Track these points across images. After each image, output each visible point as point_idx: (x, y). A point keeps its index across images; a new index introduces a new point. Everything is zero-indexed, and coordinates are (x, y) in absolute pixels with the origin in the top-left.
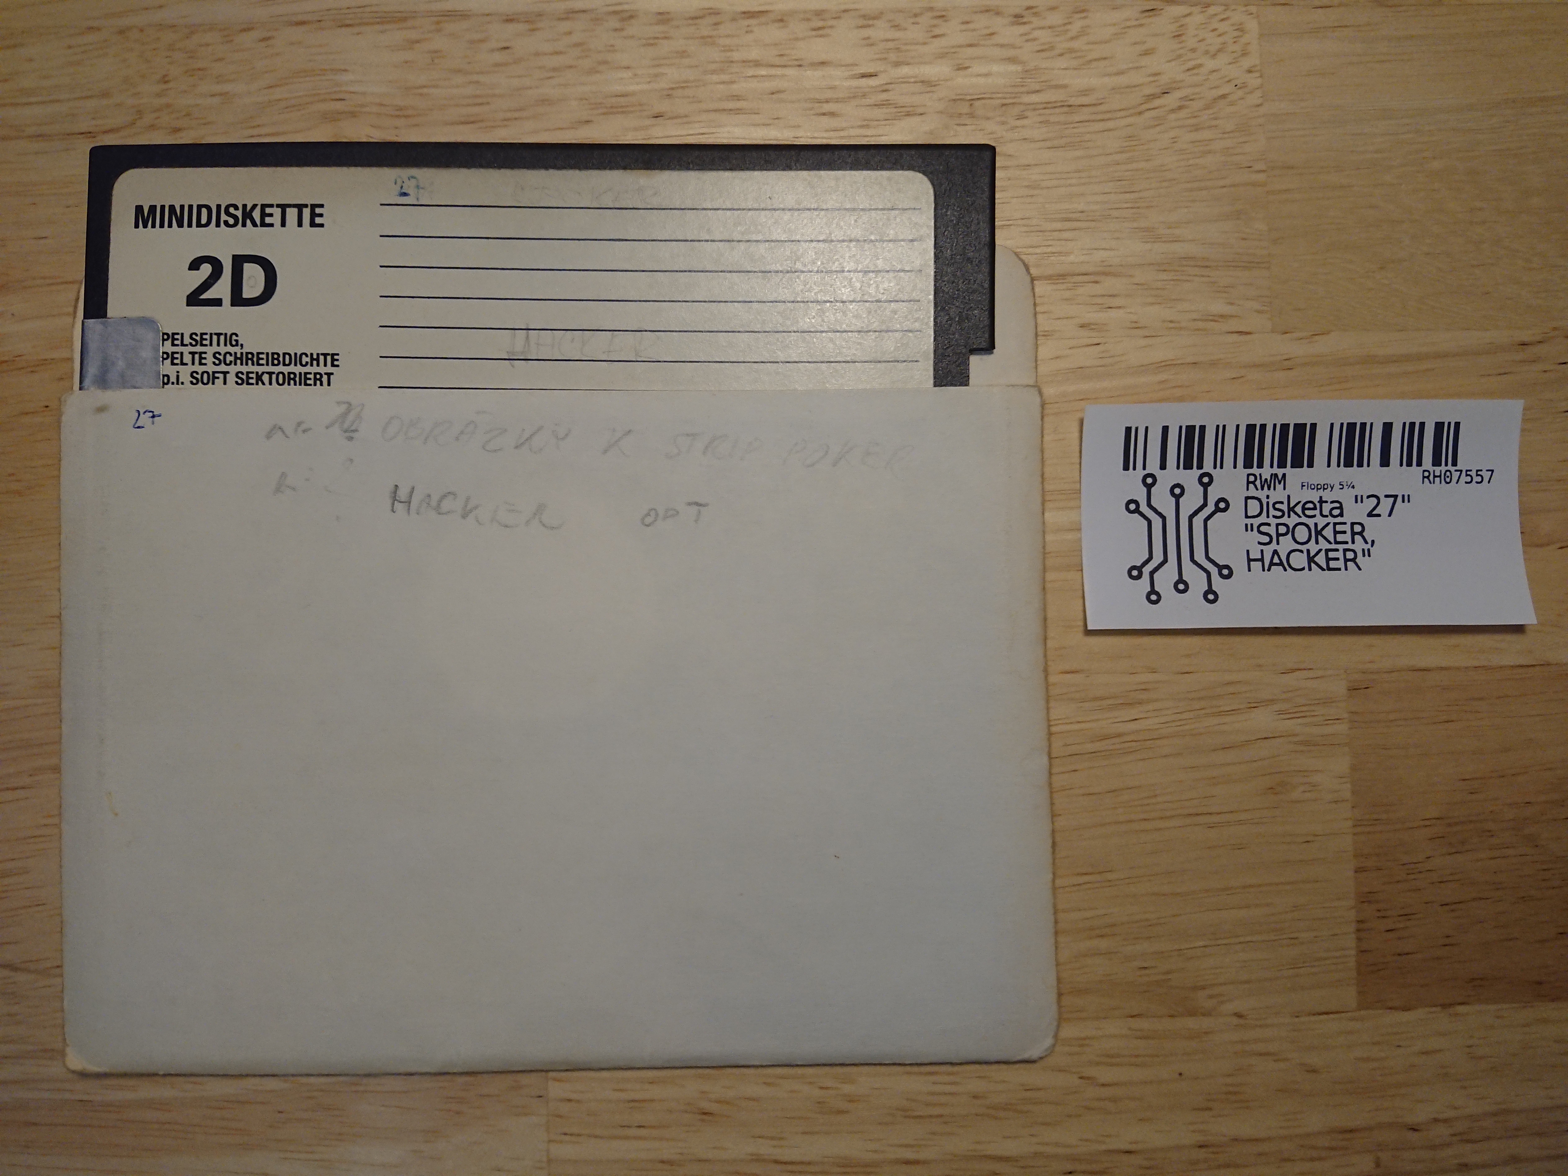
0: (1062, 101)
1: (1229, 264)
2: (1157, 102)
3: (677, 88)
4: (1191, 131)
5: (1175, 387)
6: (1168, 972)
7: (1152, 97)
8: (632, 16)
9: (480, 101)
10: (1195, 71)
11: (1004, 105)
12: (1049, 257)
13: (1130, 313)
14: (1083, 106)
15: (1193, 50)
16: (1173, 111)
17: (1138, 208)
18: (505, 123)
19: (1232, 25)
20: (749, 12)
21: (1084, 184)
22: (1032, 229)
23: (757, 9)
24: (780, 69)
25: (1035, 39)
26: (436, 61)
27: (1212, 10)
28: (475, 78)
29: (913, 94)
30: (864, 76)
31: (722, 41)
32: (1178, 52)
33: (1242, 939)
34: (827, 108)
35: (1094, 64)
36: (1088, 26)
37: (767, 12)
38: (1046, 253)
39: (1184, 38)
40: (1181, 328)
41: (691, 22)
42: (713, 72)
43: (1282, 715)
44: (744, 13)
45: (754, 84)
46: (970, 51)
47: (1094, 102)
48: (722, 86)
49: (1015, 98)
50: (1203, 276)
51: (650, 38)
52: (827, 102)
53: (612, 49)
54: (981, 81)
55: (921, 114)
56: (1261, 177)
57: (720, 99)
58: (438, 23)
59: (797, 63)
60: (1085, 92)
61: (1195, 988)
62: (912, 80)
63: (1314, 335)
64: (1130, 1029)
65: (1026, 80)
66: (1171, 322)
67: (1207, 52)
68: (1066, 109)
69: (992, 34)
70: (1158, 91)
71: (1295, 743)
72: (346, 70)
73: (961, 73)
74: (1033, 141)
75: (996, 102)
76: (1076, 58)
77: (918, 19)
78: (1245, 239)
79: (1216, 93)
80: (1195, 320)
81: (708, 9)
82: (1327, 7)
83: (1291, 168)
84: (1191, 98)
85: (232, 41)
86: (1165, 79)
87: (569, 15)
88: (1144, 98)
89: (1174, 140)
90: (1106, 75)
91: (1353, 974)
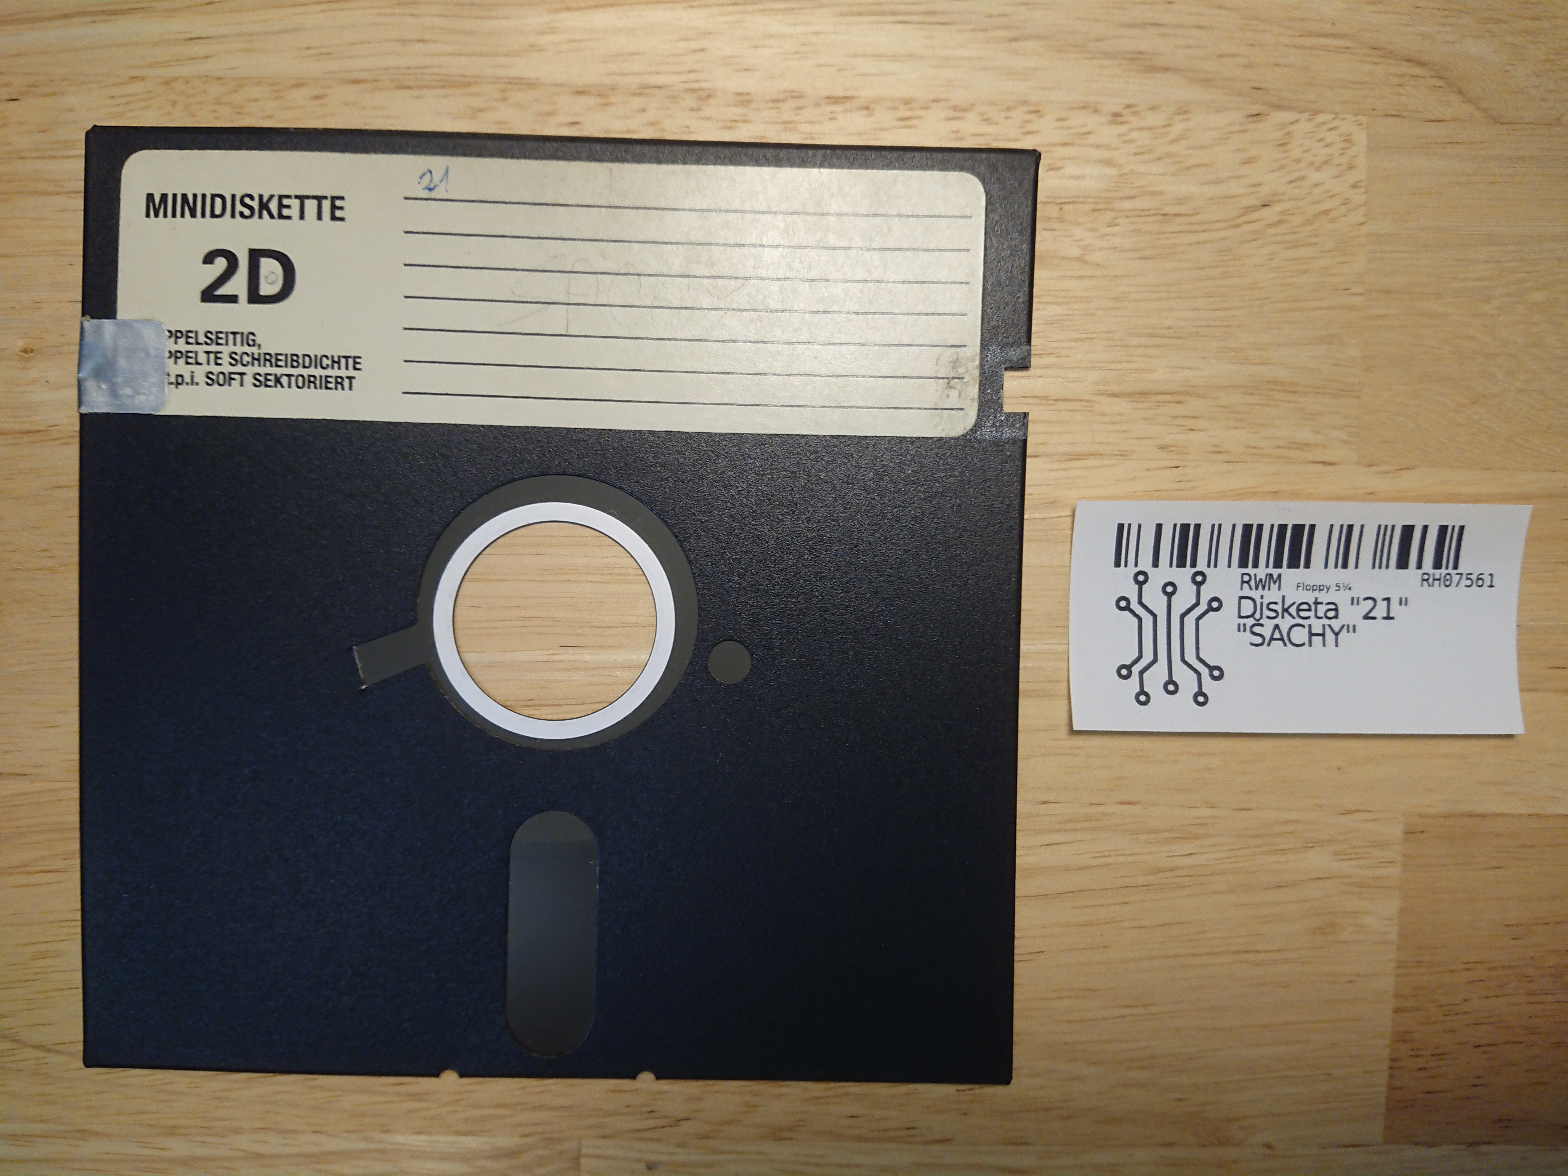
0: (1156, 209)
1: (1318, 390)
2: (1256, 215)
4: (1288, 248)
6: (1203, 1104)
7: (1250, 209)
8: (710, 96)
10: (1298, 184)
11: (1095, 210)
12: (1131, 373)
13: (1212, 436)
14: (1178, 215)
15: (1298, 161)
16: (1271, 225)
17: (1228, 326)
19: (1340, 136)
20: (834, 97)
21: (1173, 298)
22: (1115, 343)
23: (842, 94)
27: (1321, 118)
31: (804, 127)
32: (1281, 162)
35: (1192, 171)
36: (1190, 130)
37: (853, 97)
38: (1128, 370)
39: (1289, 147)
40: (1263, 455)
41: (772, 105)
43: (1336, 856)
44: (828, 98)
46: (1064, 151)
47: (1192, 212)
49: (1107, 203)
50: (1289, 402)
51: (728, 120)
54: (1071, 183)
56: (1358, 300)
58: (504, 91)
60: (1181, 200)
61: (1229, 1120)
63: (1399, 469)
64: (1162, 1157)
65: (1120, 185)
66: (1254, 448)
67: (1312, 164)
68: (1159, 218)
69: (1089, 133)
70: (1258, 202)
71: (1347, 884)
73: (1052, 173)
74: (1123, 251)
75: (1088, 207)
76: (1174, 163)
77: (1011, 113)
78: (1336, 365)
79: (1318, 208)
80: (1278, 447)
81: (790, 91)
82: (1439, 121)
83: (1389, 292)
84: (1290, 212)
85: (282, 97)
86: (1265, 190)
87: (643, 90)
88: (1243, 210)
89: (1271, 256)
90: (1204, 183)
91: (1382, 1109)
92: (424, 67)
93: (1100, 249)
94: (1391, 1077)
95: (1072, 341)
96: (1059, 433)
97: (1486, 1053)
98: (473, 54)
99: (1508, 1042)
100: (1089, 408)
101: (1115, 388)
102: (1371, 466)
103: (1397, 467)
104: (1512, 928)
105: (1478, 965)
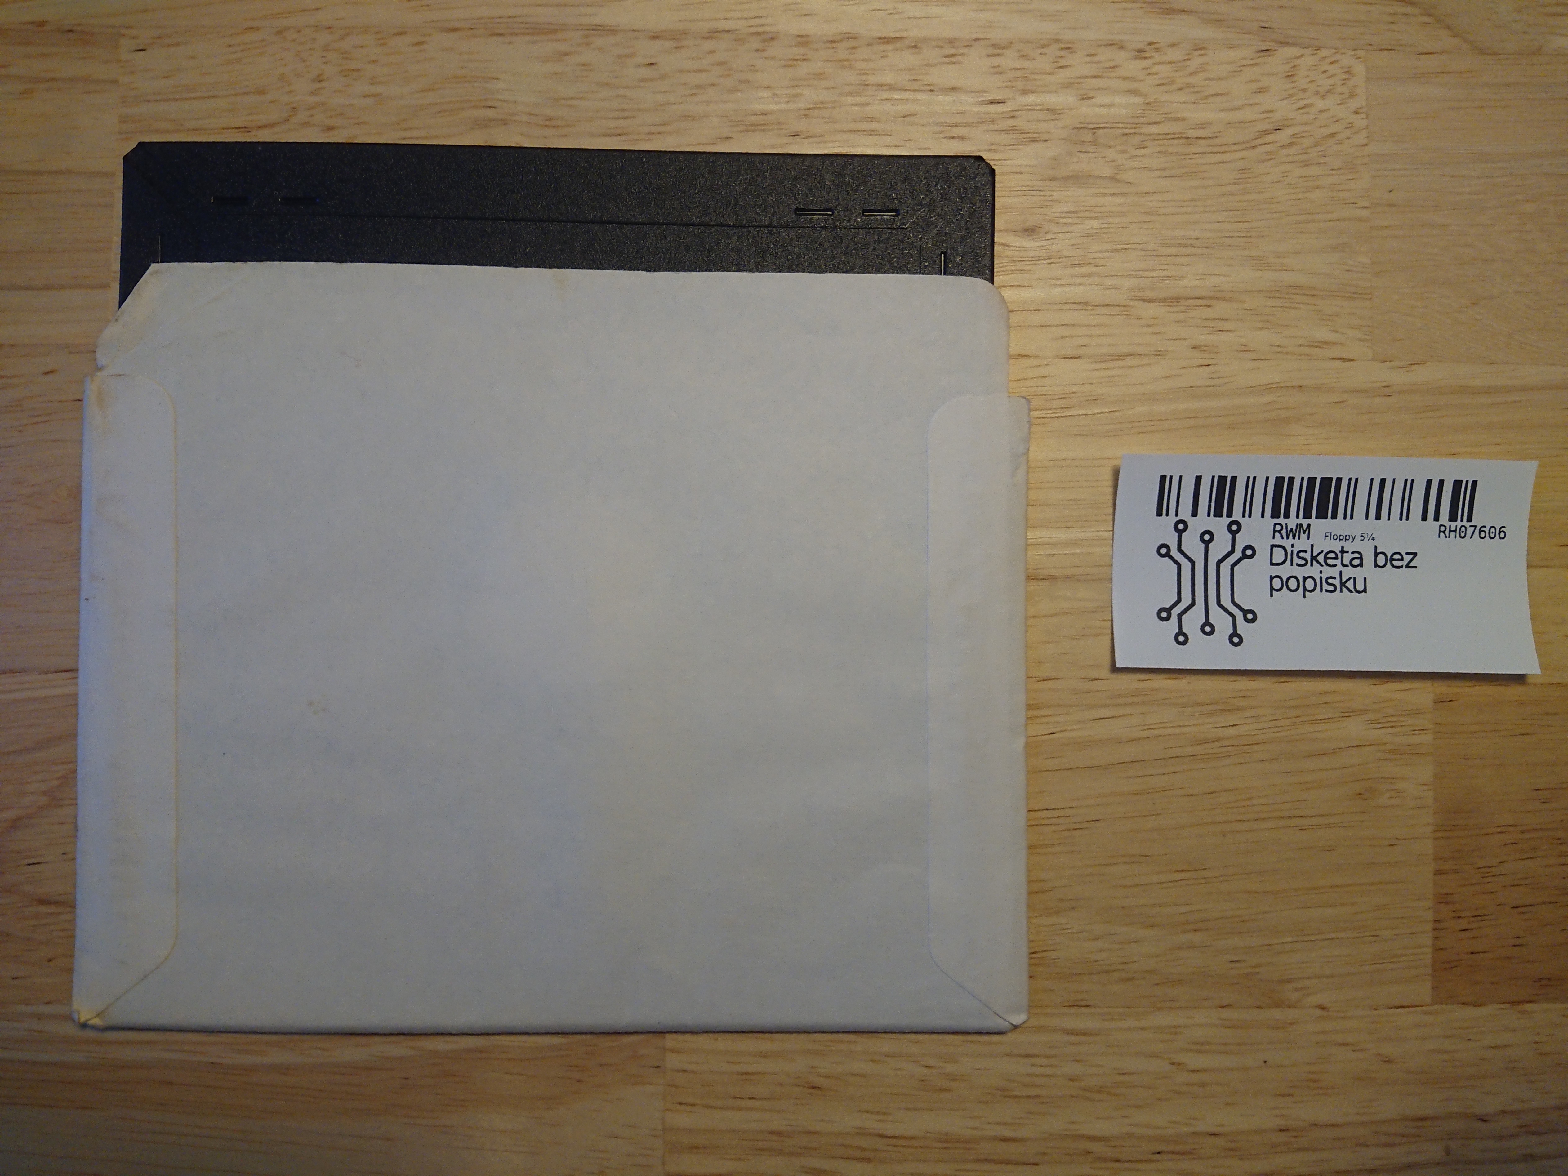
0: (1180, 133)
1: (1334, 294)
2: (1270, 138)
3: (814, 108)
4: (1301, 167)
5: (1280, 409)
6: (1259, 966)
7: (1265, 133)
8: (773, 38)
9: (626, 114)
10: (1306, 110)
11: (1125, 134)
12: (1164, 280)
14: (1200, 138)
15: (1304, 91)
16: (1283, 147)
17: (1250, 237)
18: (650, 137)
19: (1342, 68)
20: (885, 38)
21: (1199, 212)
22: (1149, 253)
23: (892, 35)
24: (912, 93)
25: (1156, 74)
26: (585, 74)
27: (1323, 53)
28: (622, 92)
29: (1038, 121)
30: (992, 102)
31: (859, 65)
32: (1291, 92)
33: (1328, 936)
34: (956, 131)
35: (1211, 100)
36: (1207, 63)
37: (901, 38)
38: (1160, 277)
39: (1295, 79)
40: (1287, 353)
41: (829, 45)
42: (849, 94)
43: (1372, 725)
44: (880, 38)
45: (887, 107)
46: (1094, 82)
47: (1210, 135)
48: (857, 108)
49: (1135, 128)
50: (1308, 304)
51: (790, 60)
52: (956, 126)
53: (753, 69)
54: (1104, 110)
55: (1046, 141)
56: (1365, 213)
57: (855, 121)
58: (587, 36)
59: (929, 88)
60: (1203, 125)
61: (1282, 982)
62: (1038, 108)
63: (1411, 364)
64: (1219, 1018)
65: (1147, 112)
66: (1278, 346)
67: (1317, 93)
68: (1183, 141)
69: (1116, 67)
70: (1272, 127)
71: (1383, 751)
72: (497, 79)
73: (1085, 102)
74: (1151, 170)
75: (1119, 132)
76: (1195, 93)
77: (1046, 50)
78: (1348, 271)
79: (1324, 132)
81: (845, 33)
82: (1430, 53)
83: (1393, 205)
84: (1302, 135)
85: (384, 44)
86: (1277, 116)
87: (713, 34)
88: (1257, 134)
89: (1286, 174)
90: (1222, 110)
91: (1429, 970)
92: (515, 17)
93: (1132, 169)
94: (1436, 938)
95: (1108, 252)
96: (1099, 336)
97: (1523, 913)
99: (1543, 903)
100: (1126, 313)
101: (1150, 294)
103: (1409, 363)
104: (1540, 792)
105: (1511, 829)
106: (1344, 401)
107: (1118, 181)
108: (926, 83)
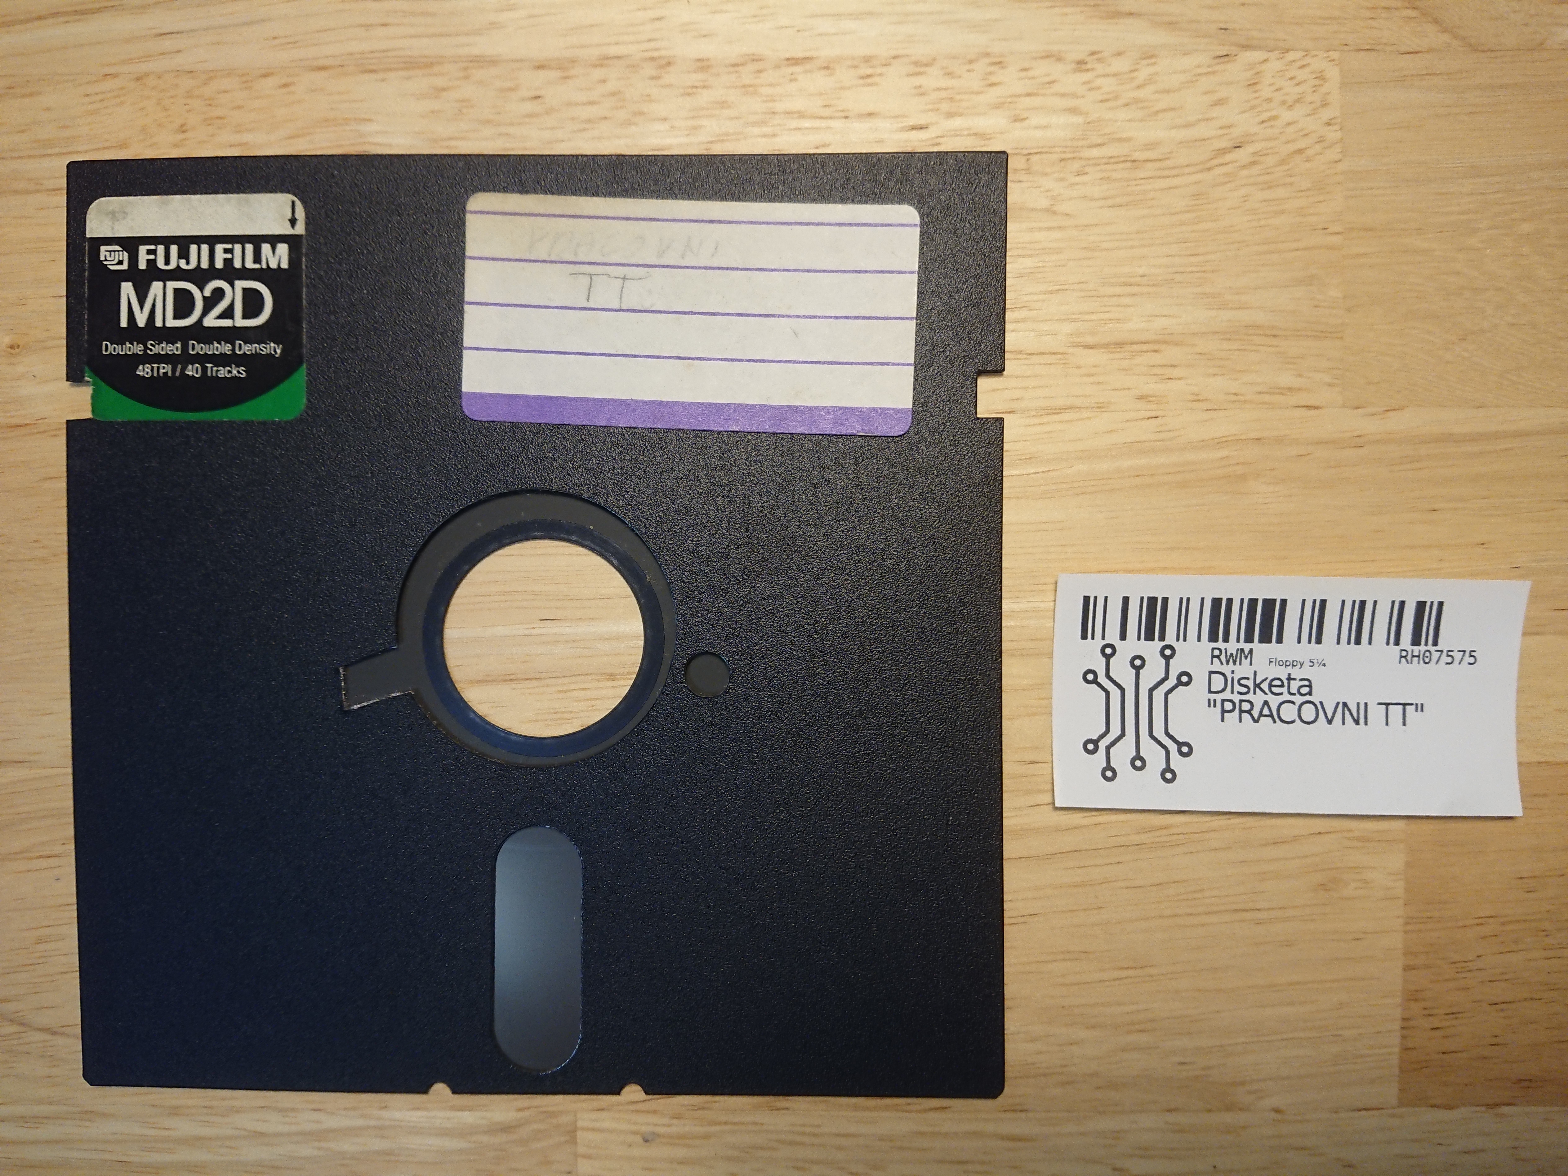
0: (1125, 156)
1: (1299, 333)
2: (1229, 157)
3: (716, 141)
4: (1263, 189)
5: (1236, 464)
6: (1210, 1068)
7: (1222, 152)
8: (669, 63)
10: (1270, 124)
11: (1062, 160)
12: (1106, 324)
13: (1191, 385)
14: (1148, 161)
15: (1269, 100)
16: (1244, 167)
17: (1204, 272)
19: (1312, 73)
20: (793, 59)
21: (1146, 246)
22: (1089, 293)
23: (800, 54)
24: (824, 120)
26: (465, 111)
27: (1290, 56)
28: (504, 130)
30: (914, 128)
31: (765, 91)
32: (1252, 103)
33: (1285, 1036)
35: (1161, 116)
36: (1157, 74)
37: (811, 58)
38: (1102, 320)
39: (1258, 87)
40: (1245, 402)
41: (732, 69)
42: (755, 124)
44: (788, 59)
45: (797, 136)
46: (1028, 101)
47: (1161, 157)
48: (763, 140)
49: (1074, 152)
50: (1270, 346)
51: (689, 87)
53: (648, 99)
54: (1040, 133)
56: (1337, 240)
58: (466, 69)
59: (843, 114)
60: (1151, 146)
61: (1235, 1084)
62: (966, 133)
63: (1387, 411)
64: (1166, 1123)
65: (1087, 133)
66: (1235, 394)
67: (1284, 103)
68: (1129, 165)
69: (1053, 82)
70: (1230, 144)
71: (1349, 839)
72: (370, 121)
73: (1018, 124)
74: (1093, 199)
75: (1055, 157)
76: (1142, 108)
77: (974, 66)
78: (1317, 306)
79: (1292, 147)
80: (1260, 393)
81: (749, 55)
82: (1416, 53)
83: (1369, 230)
84: (1263, 153)
85: (250, 88)
86: (1237, 132)
87: (603, 61)
88: (1214, 153)
89: (1245, 199)
90: (1174, 128)
91: (1397, 1071)
92: (388, 51)
93: (1070, 199)
94: (1404, 1037)
95: (1044, 294)
96: (1034, 388)
97: (1502, 1010)
98: (434, 35)
99: (1526, 999)
100: (1063, 361)
101: (1089, 340)
102: (1357, 408)
103: (1385, 409)
104: (1525, 881)
105: (1491, 920)
106: (1309, 454)
107: (1055, 213)
108: (840, 109)
